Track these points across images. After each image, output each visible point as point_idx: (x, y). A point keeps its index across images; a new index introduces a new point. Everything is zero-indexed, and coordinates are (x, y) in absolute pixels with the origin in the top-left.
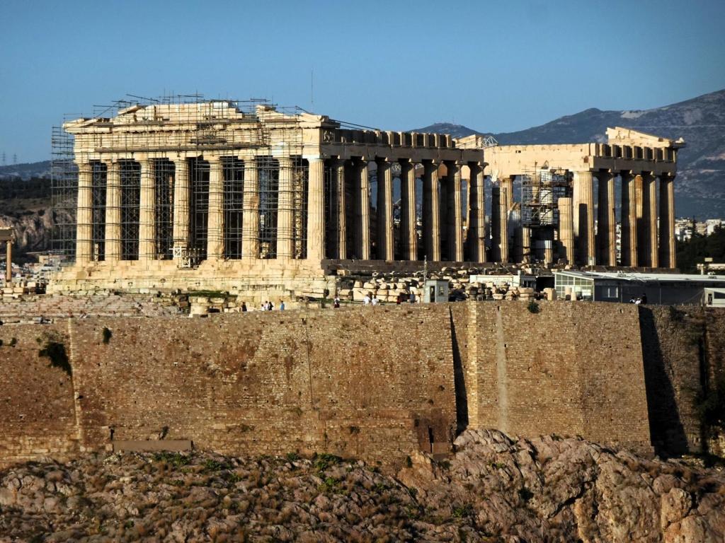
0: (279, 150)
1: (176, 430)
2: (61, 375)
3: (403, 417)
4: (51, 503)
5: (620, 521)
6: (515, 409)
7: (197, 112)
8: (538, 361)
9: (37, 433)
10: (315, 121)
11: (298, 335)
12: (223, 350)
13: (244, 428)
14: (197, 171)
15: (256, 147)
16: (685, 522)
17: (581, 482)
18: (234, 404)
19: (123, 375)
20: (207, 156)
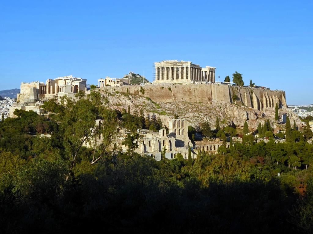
0: (185, 66)
1: (183, 99)
2: (170, 92)
3: (207, 98)
4: (173, 107)
5: (230, 111)
6: (217, 97)
7: (173, 61)
8: (219, 91)
9: (169, 99)
10: (190, 62)
11: (195, 87)
12: (188, 89)
13: (191, 99)
14: (173, 68)
15: (181, 65)
16: (236, 111)
17: (225, 106)
18: (189, 96)
19: (177, 92)
20: (174, 67)
